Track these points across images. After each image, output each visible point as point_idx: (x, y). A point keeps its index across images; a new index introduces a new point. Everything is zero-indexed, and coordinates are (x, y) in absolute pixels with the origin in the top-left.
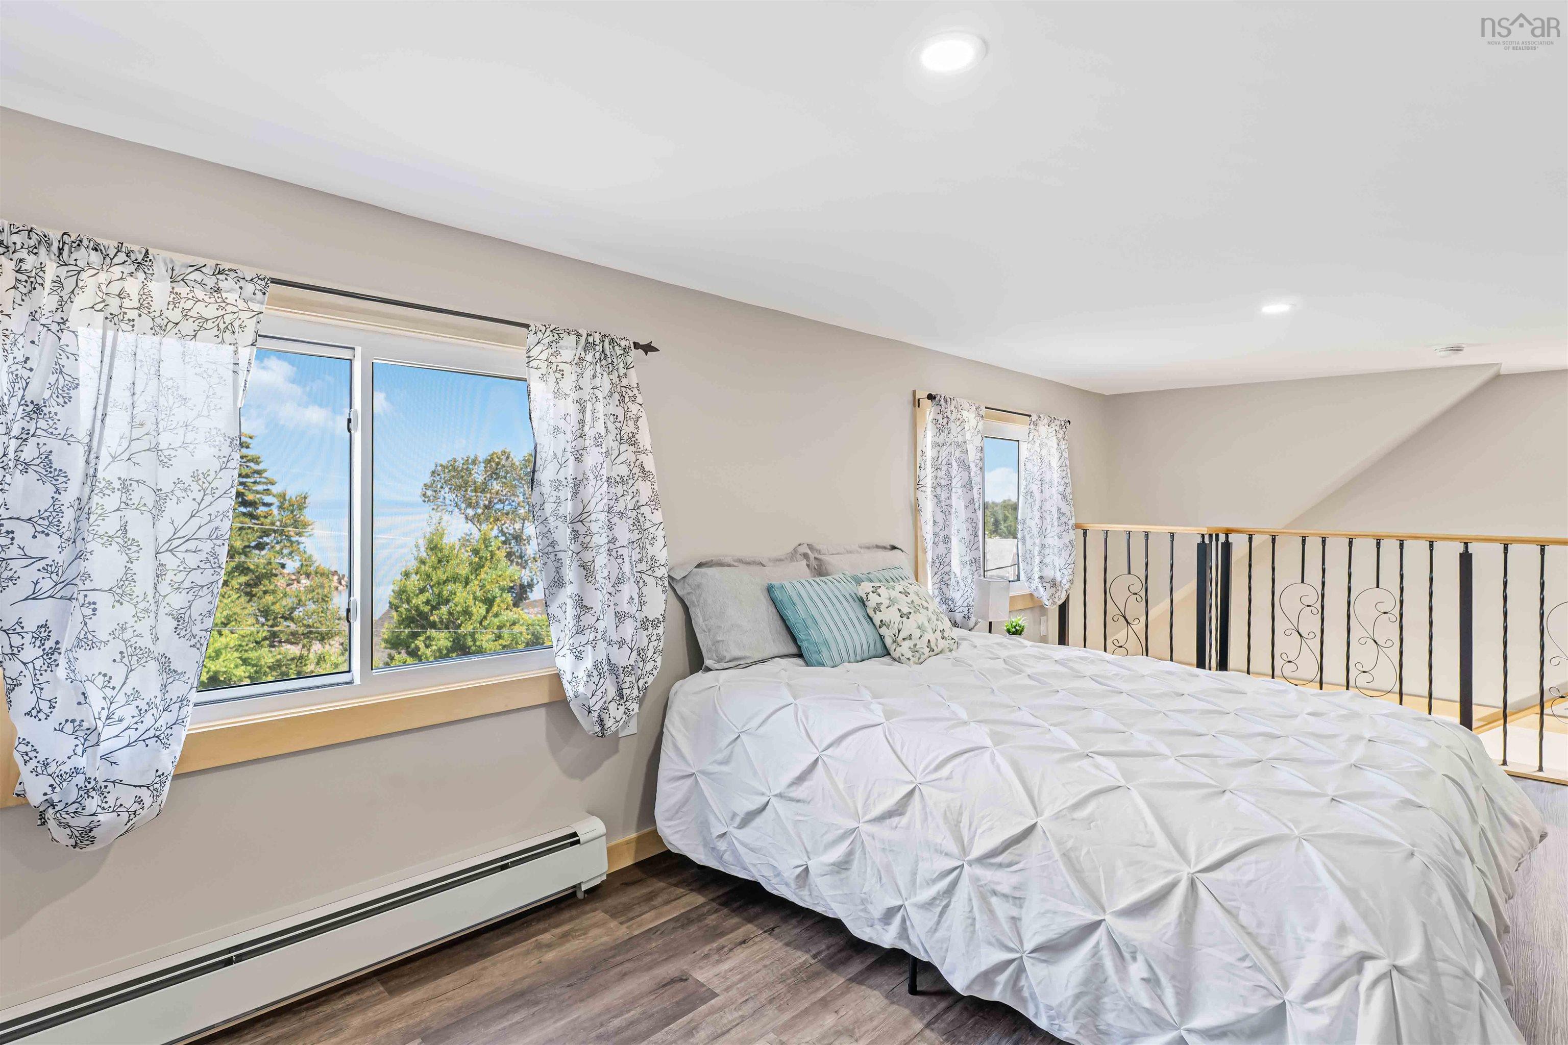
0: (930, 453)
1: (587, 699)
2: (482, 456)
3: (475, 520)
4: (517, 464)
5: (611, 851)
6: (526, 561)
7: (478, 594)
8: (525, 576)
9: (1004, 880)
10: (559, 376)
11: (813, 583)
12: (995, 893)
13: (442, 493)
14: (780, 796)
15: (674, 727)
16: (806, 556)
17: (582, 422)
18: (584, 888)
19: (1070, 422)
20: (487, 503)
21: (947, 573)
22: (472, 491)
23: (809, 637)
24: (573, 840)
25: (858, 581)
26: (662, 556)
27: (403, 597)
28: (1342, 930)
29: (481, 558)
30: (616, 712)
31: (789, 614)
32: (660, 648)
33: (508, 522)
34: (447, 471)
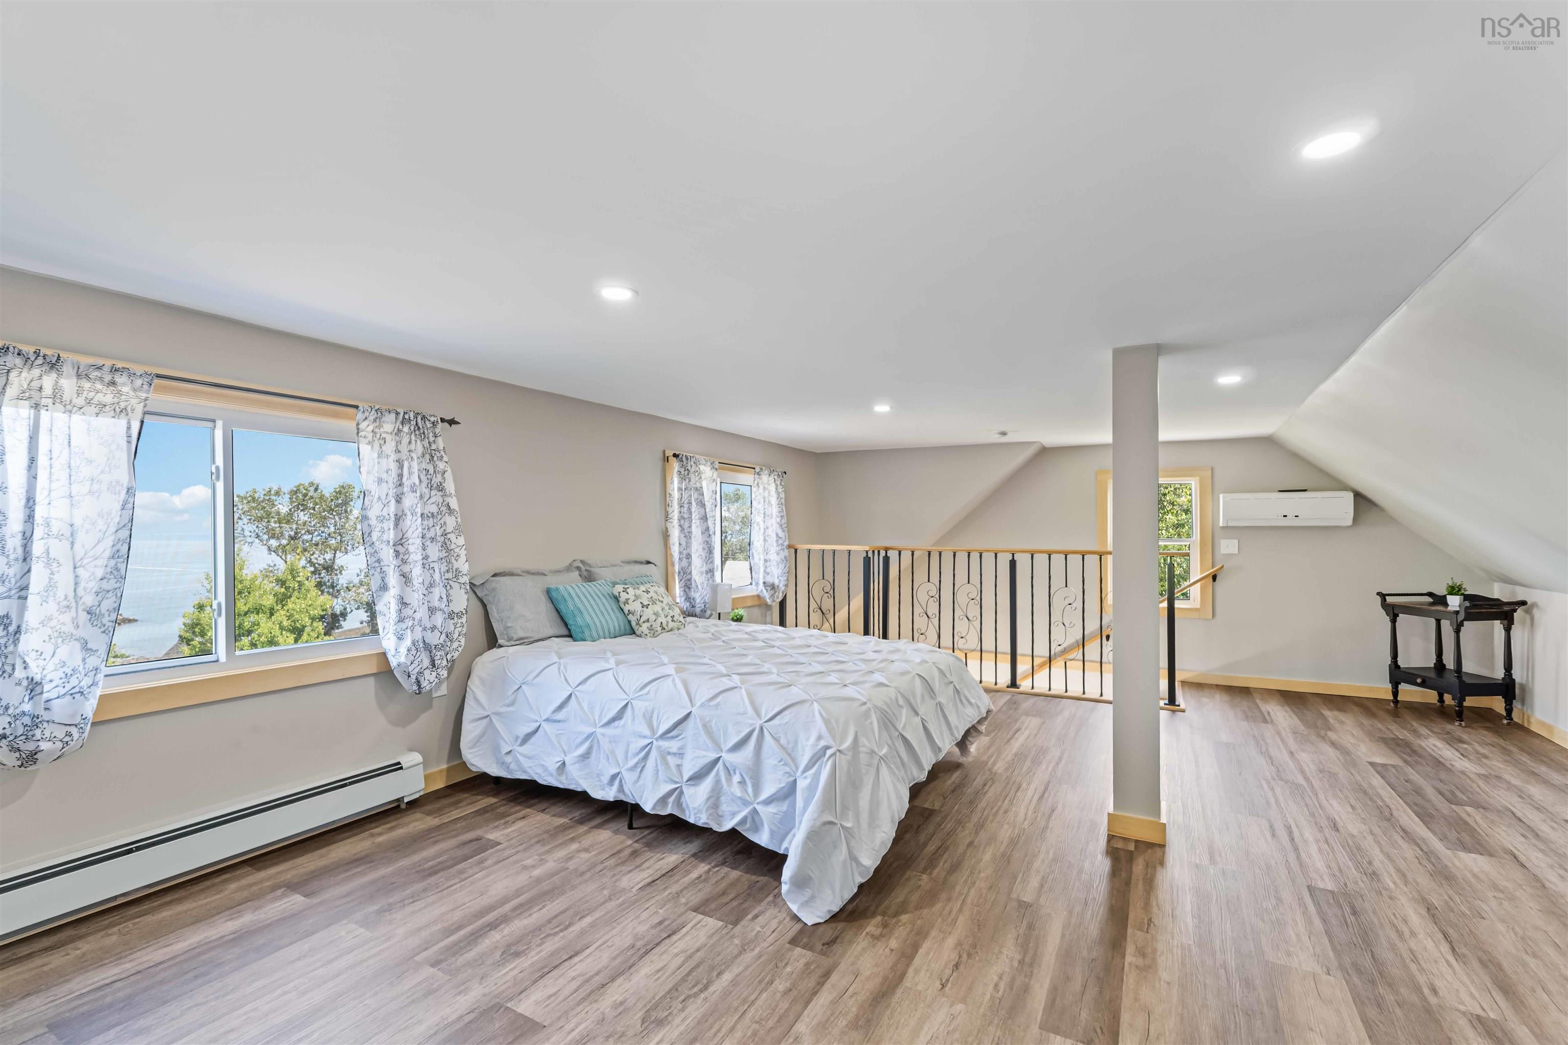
0: (676, 495)
1: (408, 667)
2: (286, 489)
3: (281, 551)
4: (327, 495)
5: (427, 778)
6: (338, 591)
7: (285, 623)
8: (337, 605)
9: (673, 745)
10: (382, 442)
11: (581, 586)
12: (669, 753)
13: (240, 522)
14: (547, 720)
15: (474, 685)
16: (578, 568)
17: (400, 476)
18: (406, 800)
19: (785, 473)
20: (292, 533)
21: (690, 580)
22: (275, 522)
23: (576, 622)
24: (397, 767)
25: (614, 584)
26: (465, 568)
27: (197, 630)
28: (820, 738)
29: (287, 588)
30: (429, 677)
31: (562, 607)
32: (464, 632)
33: (317, 552)
34: (245, 501)
